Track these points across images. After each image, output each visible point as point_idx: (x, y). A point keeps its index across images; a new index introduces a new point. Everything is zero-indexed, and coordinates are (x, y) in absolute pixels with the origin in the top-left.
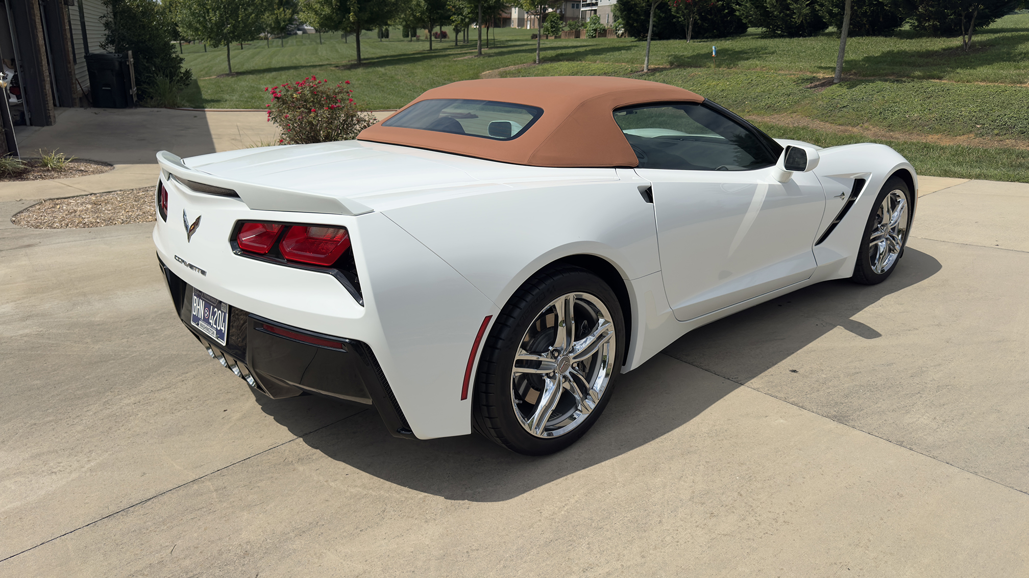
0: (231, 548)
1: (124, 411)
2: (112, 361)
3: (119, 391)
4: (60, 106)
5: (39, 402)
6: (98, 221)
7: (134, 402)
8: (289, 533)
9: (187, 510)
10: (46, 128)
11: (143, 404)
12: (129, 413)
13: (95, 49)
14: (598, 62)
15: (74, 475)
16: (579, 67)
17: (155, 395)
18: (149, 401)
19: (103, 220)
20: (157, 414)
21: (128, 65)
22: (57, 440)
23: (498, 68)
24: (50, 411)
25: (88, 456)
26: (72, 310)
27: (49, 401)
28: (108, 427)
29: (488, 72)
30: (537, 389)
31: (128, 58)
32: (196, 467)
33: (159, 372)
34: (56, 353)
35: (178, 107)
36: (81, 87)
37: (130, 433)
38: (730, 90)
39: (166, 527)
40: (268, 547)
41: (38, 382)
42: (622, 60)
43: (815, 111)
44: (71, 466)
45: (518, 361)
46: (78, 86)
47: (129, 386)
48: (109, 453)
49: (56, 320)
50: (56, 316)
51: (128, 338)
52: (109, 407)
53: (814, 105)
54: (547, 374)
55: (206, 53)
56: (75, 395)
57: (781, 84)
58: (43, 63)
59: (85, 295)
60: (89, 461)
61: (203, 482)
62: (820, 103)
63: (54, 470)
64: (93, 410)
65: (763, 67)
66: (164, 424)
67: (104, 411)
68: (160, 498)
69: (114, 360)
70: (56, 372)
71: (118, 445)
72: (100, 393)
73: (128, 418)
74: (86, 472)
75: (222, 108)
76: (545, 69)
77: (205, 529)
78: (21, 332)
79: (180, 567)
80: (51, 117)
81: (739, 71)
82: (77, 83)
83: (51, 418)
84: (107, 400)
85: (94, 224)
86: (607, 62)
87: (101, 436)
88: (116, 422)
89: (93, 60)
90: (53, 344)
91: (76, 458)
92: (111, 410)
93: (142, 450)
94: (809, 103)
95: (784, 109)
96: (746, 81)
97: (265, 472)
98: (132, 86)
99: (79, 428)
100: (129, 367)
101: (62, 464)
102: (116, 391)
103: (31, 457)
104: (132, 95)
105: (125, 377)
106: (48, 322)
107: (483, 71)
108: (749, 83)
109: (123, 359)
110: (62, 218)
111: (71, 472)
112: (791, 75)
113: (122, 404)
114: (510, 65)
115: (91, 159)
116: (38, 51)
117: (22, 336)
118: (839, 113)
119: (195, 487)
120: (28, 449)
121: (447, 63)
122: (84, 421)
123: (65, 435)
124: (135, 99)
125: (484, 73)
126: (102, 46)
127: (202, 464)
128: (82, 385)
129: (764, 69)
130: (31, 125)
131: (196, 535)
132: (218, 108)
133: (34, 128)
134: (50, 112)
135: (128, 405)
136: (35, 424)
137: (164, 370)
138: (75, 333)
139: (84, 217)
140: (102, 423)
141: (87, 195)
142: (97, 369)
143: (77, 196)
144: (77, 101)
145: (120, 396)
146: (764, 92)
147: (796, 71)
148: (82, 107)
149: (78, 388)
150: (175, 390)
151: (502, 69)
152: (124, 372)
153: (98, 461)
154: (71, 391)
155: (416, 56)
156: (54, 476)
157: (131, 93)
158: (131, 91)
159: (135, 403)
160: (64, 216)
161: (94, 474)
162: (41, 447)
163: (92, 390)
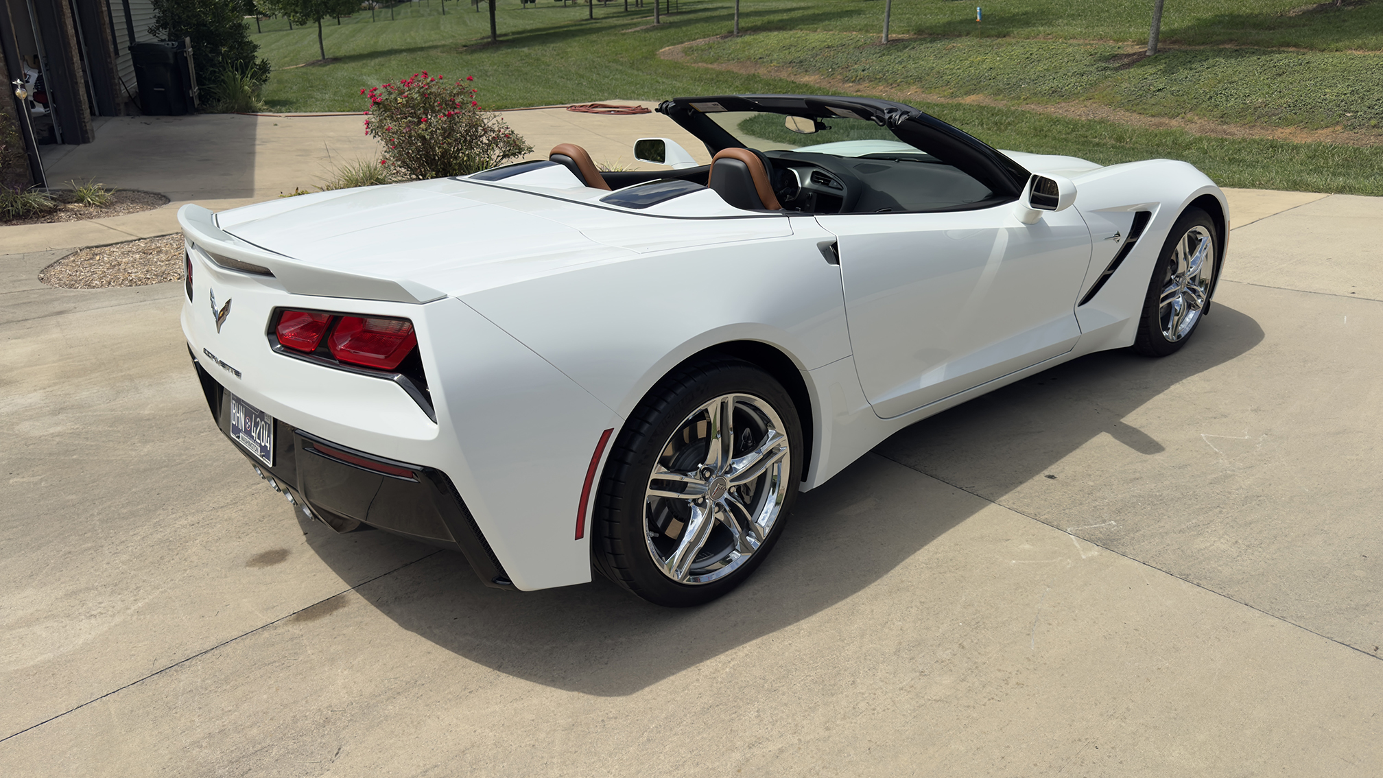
0: (308, 714)
1: (179, 535)
2: (166, 469)
3: (172, 509)
4: (100, 115)
5: (75, 524)
6: (148, 276)
7: (192, 523)
8: (380, 695)
9: (255, 664)
10: (82, 147)
11: (202, 526)
12: (185, 537)
13: (143, 37)
14: (818, 30)
15: (118, 619)
16: (792, 39)
17: (218, 514)
18: (211, 521)
19: (154, 275)
20: (220, 539)
21: (186, 57)
22: (97, 573)
23: (682, 43)
24: (88, 535)
25: (135, 593)
26: (115, 399)
27: (87, 522)
28: (160, 556)
29: (667, 48)
30: (680, 520)
31: (185, 47)
32: (268, 609)
33: (222, 483)
34: (96, 458)
35: (253, 112)
36: (126, 88)
37: (186, 564)
38: (1000, 69)
39: (229, 686)
40: (353, 712)
41: (74, 497)
42: (853, 28)
43: (1119, 97)
44: (114, 607)
45: (654, 481)
46: (123, 88)
47: (186, 502)
48: (161, 590)
49: (95, 414)
50: (95, 407)
51: (185, 437)
52: (161, 530)
53: (1116, 89)
54: (694, 501)
55: (291, 31)
56: (119, 514)
57: (1072, 58)
58: (75, 59)
59: (131, 378)
60: (135, 600)
61: (276, 628)
62: (1125, 85)
63: (93, 613)
64: (141, 533)
65: (1049, 34)
66: (228, 552)
67: (154, 535)
68: (222, 648)
69: (167, 466)
70: (95, 484)
71: (172, 580)
72: (150, 511)
73: (184, 544)
74: (132, 615)
75: (311, 112)
76: (746, 42)
77: (277, 690)
78: (51, 431)
79: (246, 737)
80: (88, 131)
81: (1014, 41)
82: (121, 83)
83: (90, 545)
84: (158, 520)
85: (143, 281)
86: (832, 30)
87: (150, 568)
88: (170, 549)
89: (139, 51)
90: (92, 446)
91: (120, 596)
92: (163, 534)
93: (200, 587)
94: (1110, 86)
95: (1074, 94)
96: (1023, 56)
97: (352, 616)
98: (193, 86)
99: (125, 557)
100: (186, 476)
101: (103, 605)
102: (170, 508)
103: (65, 595)
104: (193, 97)
105: (182, 490)
106: (85, 416)
107: (661, 48)
108: (1028, 58)
109: (179, 466)
110: (102, 273)
111: (113, 616)
112: (1086, 45)
113: (176, 526)
114: (698, 39)
115: (140, 189)
116: (67, 45)
117: (53, 435)
118: (1152, 99)
119: (266, 634)
120: (62, 586)
121: (613, 38)
122: (130, 549)
123: (107, 567)
124: (197, 102)
125: (663, 50)
126: (152, 31)
127: (275, 604)
128: (127, 501)
129: (1050, 36)
130: (63, 142)
131: (265, 696)
132: (305, 112)
133: (69, 147)
134: (87, 125)
135: (184, 527)
136: (70, 552)
137: (229, 480)
138: (119, 431)
139: (130, 271)
140: (152, 551)
141: (135, 241)
142: (147, 479)
143: (122, 243)
144: (122, 106)
145: (174, 516)
146: (1048, 70)
147: (1093, 40)
148: (128, 115)
149: (123, 504)
150: (243, 507)
151: (686, 44)
152: (179, 483)
153: (147, 600)
154: (113, 509)
155: (571, 28)
156: (93, 621)
157: (191, 96)
158: (190, 92)
159: (193, 525)
160: (105, 270)
161: (142, 617)
162: (77, 582)
163: (139, 507)
